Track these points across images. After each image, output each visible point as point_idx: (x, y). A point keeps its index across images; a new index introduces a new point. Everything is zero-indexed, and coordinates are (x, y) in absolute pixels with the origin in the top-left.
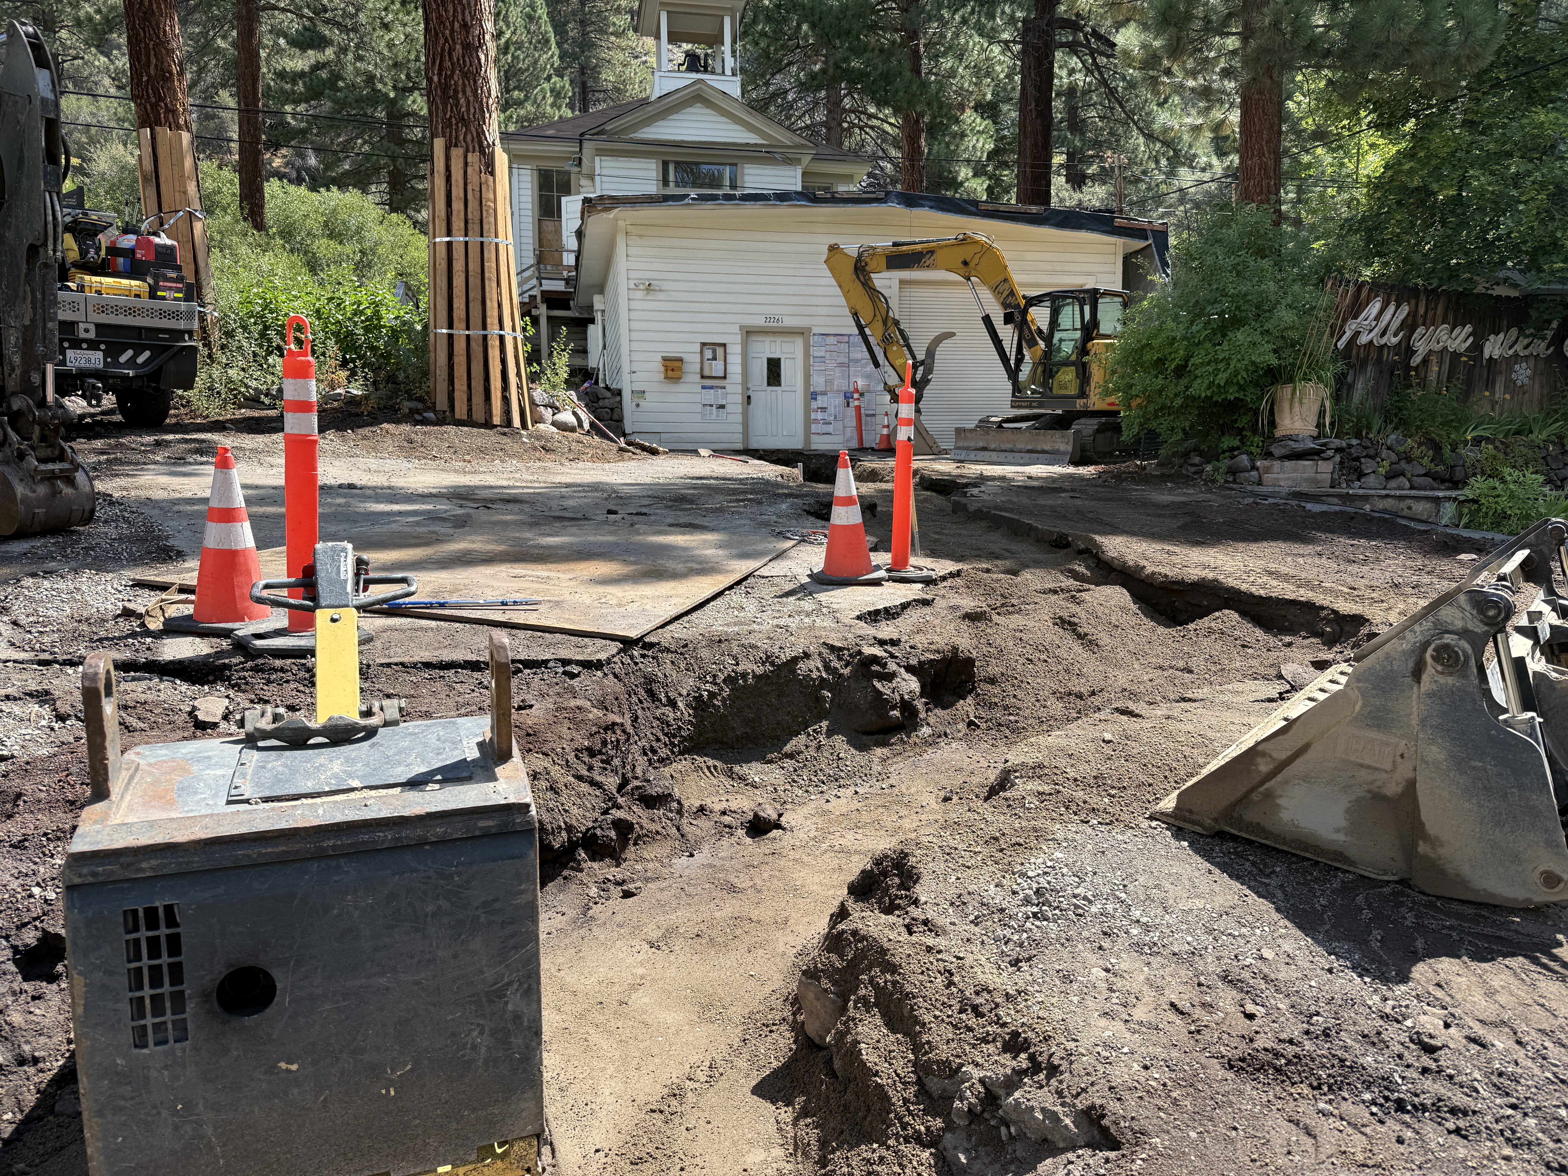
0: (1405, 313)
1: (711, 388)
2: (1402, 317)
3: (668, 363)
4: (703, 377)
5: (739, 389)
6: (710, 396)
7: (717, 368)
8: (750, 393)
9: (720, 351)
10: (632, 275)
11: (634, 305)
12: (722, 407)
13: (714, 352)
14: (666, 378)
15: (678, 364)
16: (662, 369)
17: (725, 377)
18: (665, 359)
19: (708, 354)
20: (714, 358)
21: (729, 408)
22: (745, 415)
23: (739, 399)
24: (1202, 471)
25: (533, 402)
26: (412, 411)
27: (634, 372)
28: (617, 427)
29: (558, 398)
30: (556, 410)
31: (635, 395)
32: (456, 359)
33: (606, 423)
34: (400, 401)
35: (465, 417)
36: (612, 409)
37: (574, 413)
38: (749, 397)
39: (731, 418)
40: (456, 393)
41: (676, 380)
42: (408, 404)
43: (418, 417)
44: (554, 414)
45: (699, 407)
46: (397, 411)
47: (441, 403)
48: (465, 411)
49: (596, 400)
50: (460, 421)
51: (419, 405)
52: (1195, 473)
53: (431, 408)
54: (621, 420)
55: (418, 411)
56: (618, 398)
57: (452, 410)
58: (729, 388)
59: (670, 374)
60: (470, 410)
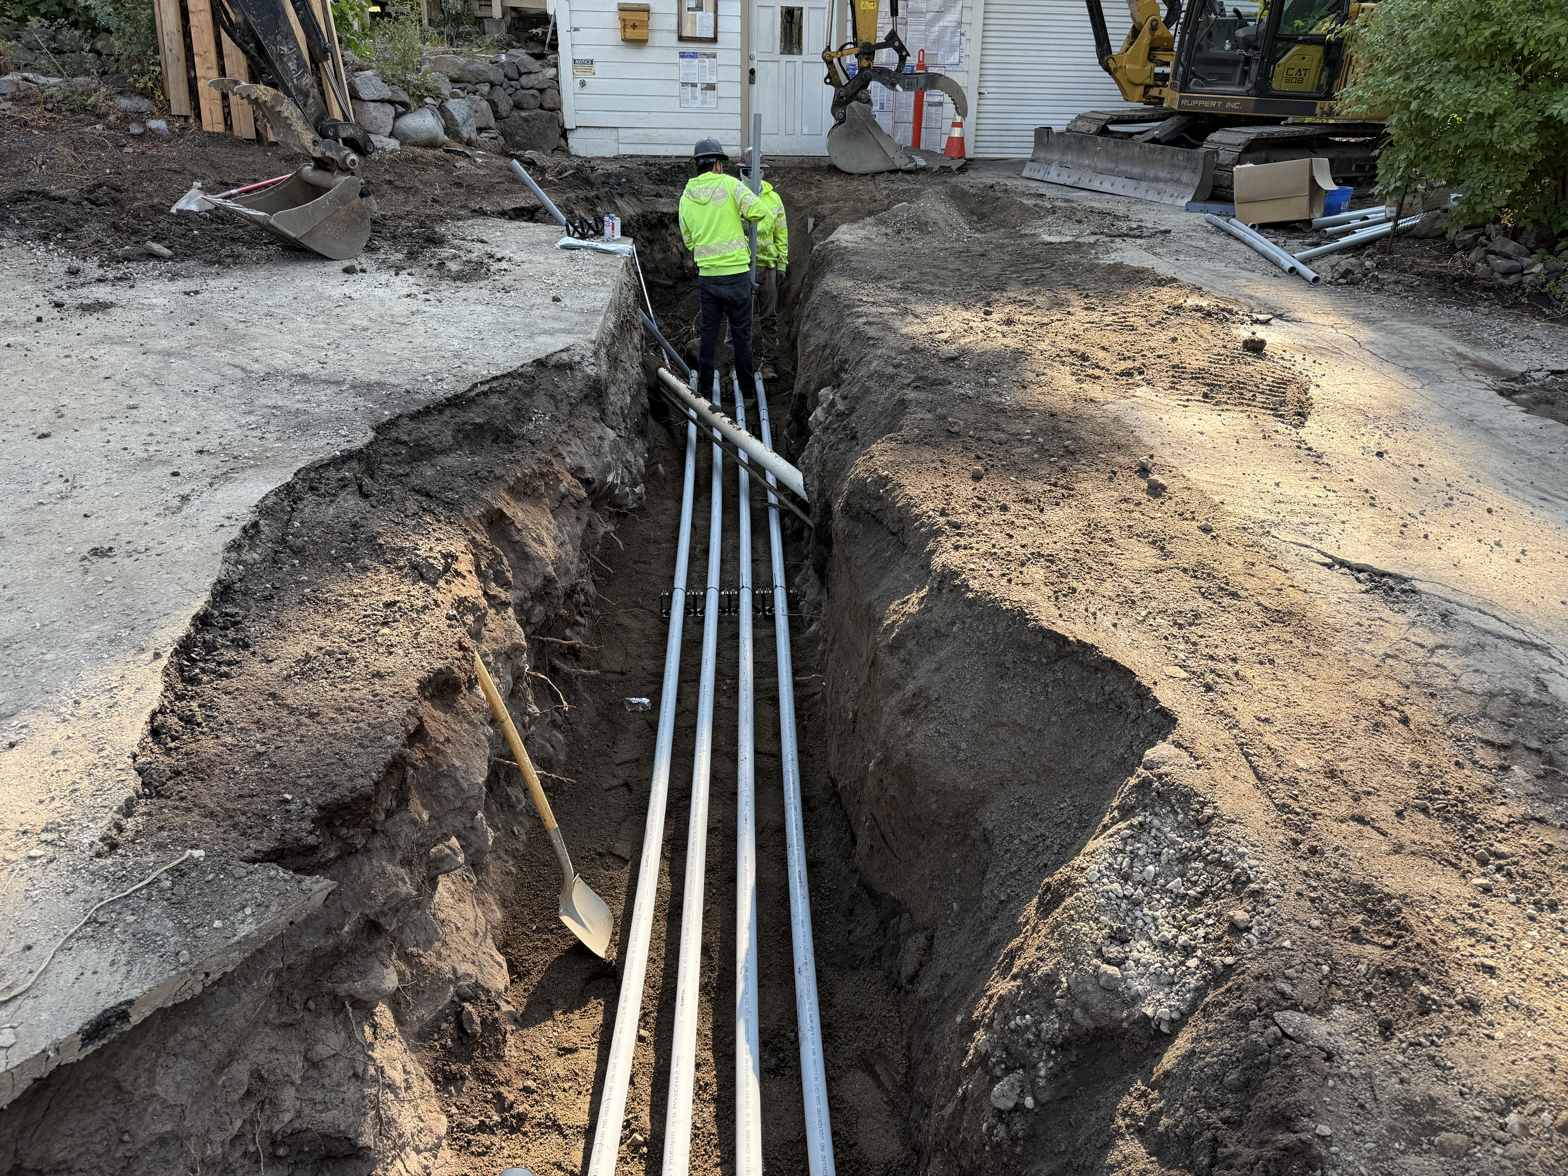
1: (694, 55)
3: (628, 16)
4: (681, 39)
5: (736, 58)
6: (694, 70)
7: (701, 23)
8: (754, 65)
12: (711, 87)
14: (625, 40)
15: (642, 16)
16: (619, 25)
17: (714, 40)
18: (623, 9)
20: (699, 7)
21: (722, 89)
22: (746, 100)
23: (736, 74)
24: (1521, 271)
25: (355, 96)
26: (126, 117)
27: (576, 29)
28: (552, 120)
29: (405, 85)
30: (402, 108)
31: (579, 67)
32: (193, 20)
33: (533, 113)
34: (109, 97)
35: (220, 128)
36: (541, 91)
37: (442, 111)
38: (752, 72)
39: (724, 106)
40: (201, 85)
41: (640, 43)
42: (124, 103)
43: (135, 129)
44: (398, 116)
45: (676, 88)
46: (101, 117)
47: (179, 103)
48: (219, 116)
49: (516, 76)
50: (212, 136)
51: (145, 105)
52: (1506, 274)
53: (164, 110)
54: (557, 109)
55: (140, 116)
56: (552, 72)
57: (198, 116)
58: (722, 57)
59: (631, 33)
60: (227, 117)
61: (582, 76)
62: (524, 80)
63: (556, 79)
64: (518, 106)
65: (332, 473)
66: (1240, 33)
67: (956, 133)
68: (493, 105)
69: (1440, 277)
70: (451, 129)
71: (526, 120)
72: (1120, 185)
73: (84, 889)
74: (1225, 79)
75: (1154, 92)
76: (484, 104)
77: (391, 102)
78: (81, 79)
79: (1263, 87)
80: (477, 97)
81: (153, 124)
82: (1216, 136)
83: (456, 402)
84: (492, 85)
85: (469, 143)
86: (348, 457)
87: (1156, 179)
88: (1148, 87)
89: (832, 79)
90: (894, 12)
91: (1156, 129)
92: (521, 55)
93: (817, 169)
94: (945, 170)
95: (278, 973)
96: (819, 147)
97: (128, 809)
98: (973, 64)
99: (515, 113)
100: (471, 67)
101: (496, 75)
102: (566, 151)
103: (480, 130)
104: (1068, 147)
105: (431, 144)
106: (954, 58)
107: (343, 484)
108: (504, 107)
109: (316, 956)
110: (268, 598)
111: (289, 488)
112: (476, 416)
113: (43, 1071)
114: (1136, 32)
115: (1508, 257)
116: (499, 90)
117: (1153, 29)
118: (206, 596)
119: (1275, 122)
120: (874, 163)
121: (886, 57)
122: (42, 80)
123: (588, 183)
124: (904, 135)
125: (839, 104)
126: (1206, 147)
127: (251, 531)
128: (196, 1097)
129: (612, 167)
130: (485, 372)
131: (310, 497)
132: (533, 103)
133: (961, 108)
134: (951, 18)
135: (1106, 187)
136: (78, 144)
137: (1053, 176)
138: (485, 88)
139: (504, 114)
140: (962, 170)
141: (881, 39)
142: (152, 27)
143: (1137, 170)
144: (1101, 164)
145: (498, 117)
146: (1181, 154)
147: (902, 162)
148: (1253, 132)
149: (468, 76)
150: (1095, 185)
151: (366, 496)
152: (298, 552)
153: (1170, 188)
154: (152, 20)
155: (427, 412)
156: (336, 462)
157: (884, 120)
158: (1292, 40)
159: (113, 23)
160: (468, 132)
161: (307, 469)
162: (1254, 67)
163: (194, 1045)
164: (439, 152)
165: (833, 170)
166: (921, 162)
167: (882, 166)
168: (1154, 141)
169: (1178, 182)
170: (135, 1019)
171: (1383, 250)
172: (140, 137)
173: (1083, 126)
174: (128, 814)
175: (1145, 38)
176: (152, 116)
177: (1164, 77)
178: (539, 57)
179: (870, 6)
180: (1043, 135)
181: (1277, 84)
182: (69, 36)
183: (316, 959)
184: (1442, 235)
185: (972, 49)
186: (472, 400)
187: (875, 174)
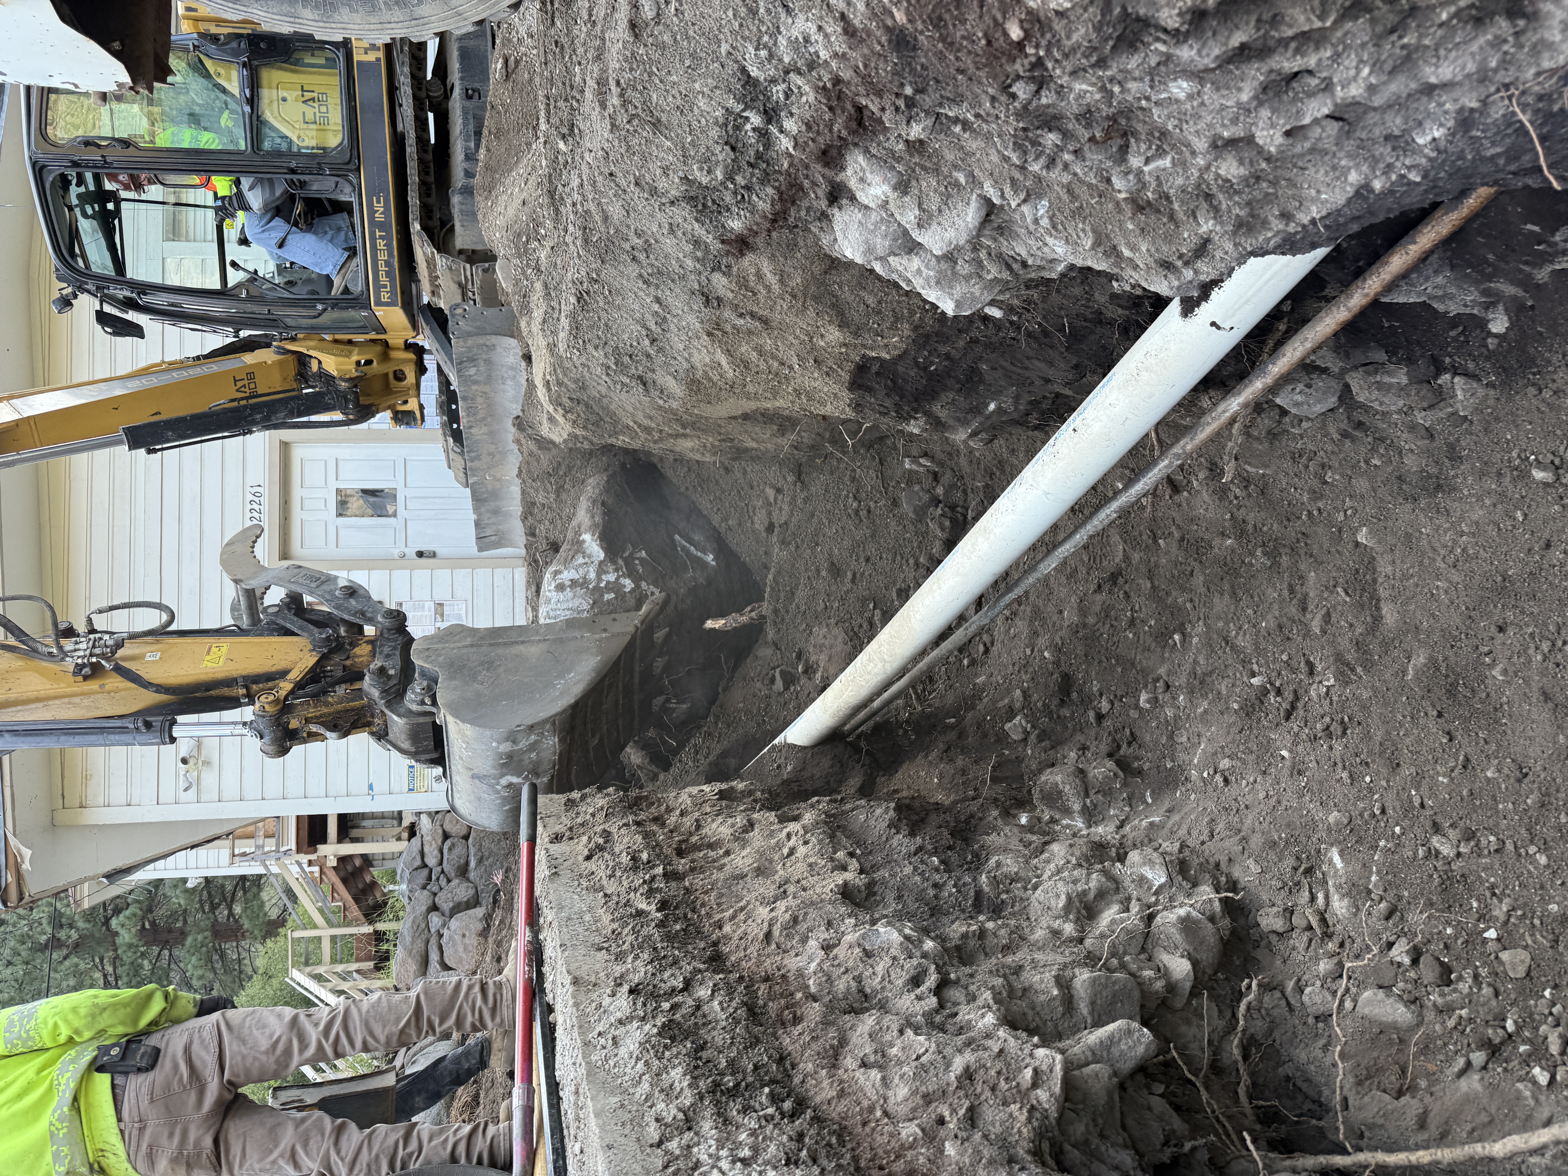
5: (401, 576)
8: (411, 552)
10: (167, 795)
12: (437, 609)
21: (441, 594)
22: (455, 562)
23: (422, 574)
27: (371, 787)
31: (417, 784)
33: (472, 850)
36: (446, 836)
38: (420, 554)
49: (425, 872)
56: (424, 820)
58: (400, 595)
62: (431, 861)
63: (432, 816)
64: (463, 871)
68: (458, 908)
71: (480, 861)
76: (454, 923)
80: (445, 932)
84: (434, 908)
99: (472, 875)
100: (408, 939)
108: (462, 892)
116: (440, 900)
132: (459, 850)
138: (436, 919)
139: (471, 892)
145: (474, 903)
149: (420, 945)
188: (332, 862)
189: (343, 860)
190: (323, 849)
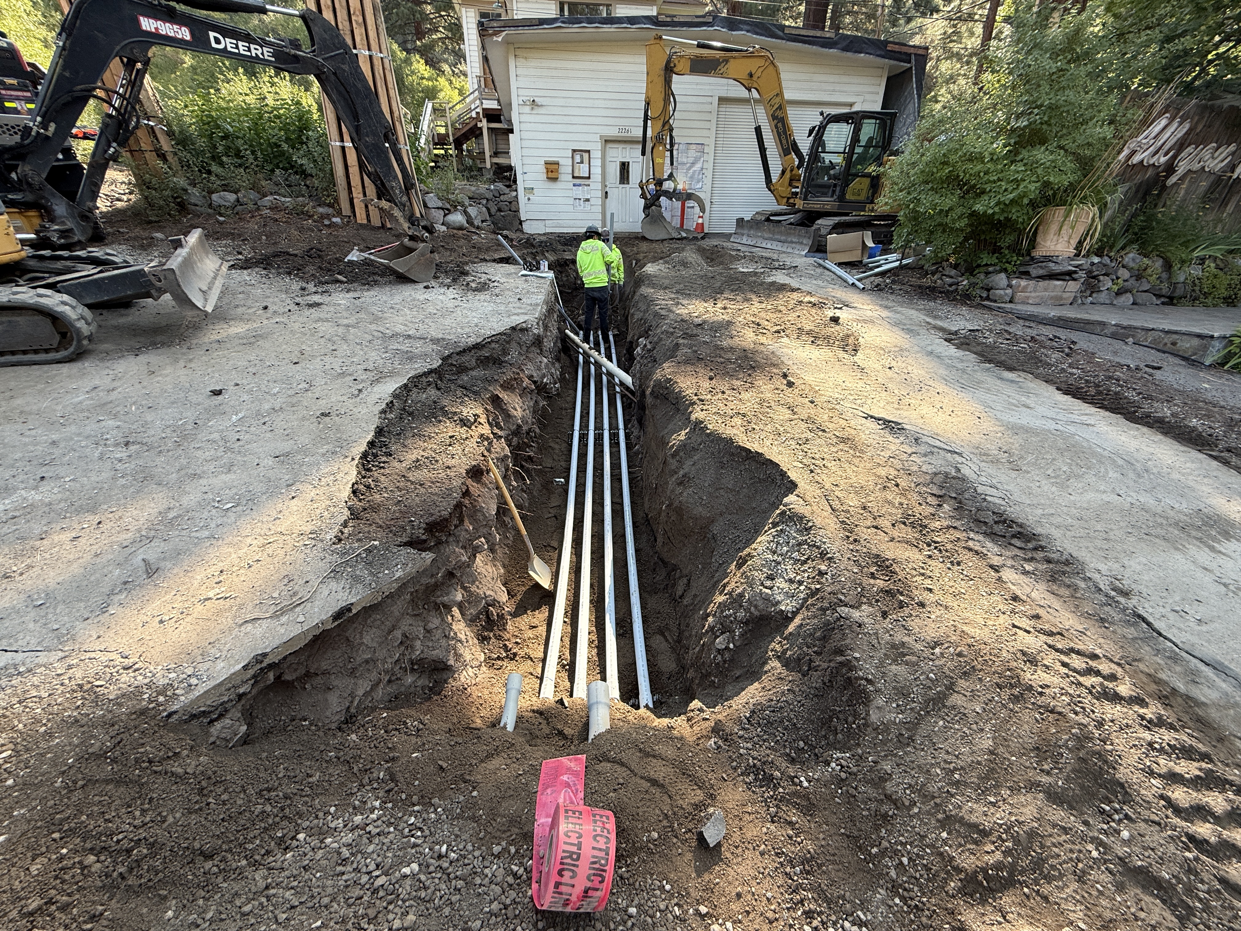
0: (1185, 130)
1: (580, 185)
2: (1179, 136)
3: (549, 166)
4: (574, 177)
5: (599, 186)
6: (580, 192)
7: (583, 170)
8: (607, 189)
9: (586, 156)
10: (521, 92)
11: (524, 118)
12: (588, 200)
13: (582, 156)
14: (548, 178)
15: (556, 166)
16: (545, 171)
17: (589, 178)
18: (546, 163)
19: (578, 158)
20: (582, 162)
21: (592, 201)
22: (604, 206)
23: (599, 194)
24: (957, 284)
25: (425, 206)
26: (322, 217)
27: (525, 173)
28: (515, 216)
29: (448, 200)
30: (447, 212)
31: (527, 191)
32: (351, 170)
33: (506, 213)
34: (314, 207)
35: (365, 222)
36: (510, 203)
37: (465, 212)
38: (606, 193)
39: (594, 209)
40: (355, 201)
41: (555, 179)
42: (321, 210)
43: (327, 222)
44: (445, 215)
45: (571, 201)
46: (311, 217)
47: (346, 209)
48: (364, 216)
49: (498, 196)
50: (361, 225)
51: (330, 211)
52: (950, 285)
53: (339, 213)
54: (517, 211)
55: (328, 216)
56: (514, 194)
57: (355, 216)
58: (592, 186)
59: (550, 174)
60: (368, 216)
61: (528, 196)
62: (502, 198)
63: (516, 197)
64: (500, 210)
65: (424, 379)
66: (832, 172)
67: (700, 221)
68: (488, 209)
69: (920, 287)
70: (470, 221)
71: (503, 216)
72: (775, 245)
73: (329, 558)
74: (824, 194)
75: (792, 201)
76: (484, 209)
77: (442, 209)
78: (301, 199)
79: (842, 198)
80: (481, 206)
81: (334, 220)
82: (819, 222)
83: (477, 346)
84: (488, 200)
85: (478, 228)
86: (431, 372)
87: (792, 242)
88: (789, 198)
89: (643, 196)
90: (672, 164)
91: (792, 218)
92: (500, 185)
93: (637, 238)
94: (695, 238)
95: (412, 593)
96: (637, 228)
97: (345, 524)
98: (708, 187)
99: (498, 213)
100: (478, 192)
101: (489, 195)
102: (521, 231)
103: (483, 221)
104: (751, 227)
105: (461, 228)
106: (699, 185)
107: (429, 384)
108: (493, 210)
109: (427, 587)
110: (400, 434)
111: (405, 385)
112: (486, 353)
113: (317, 632)
114: (783, 172)
115: (951, 277)
116: (490, 202)
117: (792, 170)
118: (373, 433)
119: (847, 214)
120: (663, 235)
121: (668, 185)
122: (283, 199)
123: (533, 246)
124: (676, 222)
125: (646, 207)
126: (815, 227)
127: (390, 405)
128: (380, 644)
129: (543, 238)
130: (489, 333)
131: (415, 390)
132: (506, 208)
133: (703, 210)
134: (698, 166)
135: (769, 246)
136: (301, 229)
137: (744, 241)
138: (484, 202)
139: (493, 214)
140: (703, 238)
141: (666, 177)
142: (332, 174)
143: (783, 238)
144: (766, 235)
145: (490, 215)
146: (803, 230)
147: (675, 235)
148: (837, 219)
149: (476, 196)
150: (764, 245)
151: (439, 389)
152: (411, 414)
153: (798, 246)
154: (332, 170)
155: (464, 351)
156: (426, 374)
157: (667, 215)
158: (856, 175)
159: (314, 172)
160: (477, 222)
161: (413, 377)
162: (838, 189)
163: (379, 622)
164: (465, 232)
165: (644, 238)
166: (684, 235)
167: (666, 237)
168: (791, 224)
169: (802, 243)
170: (354, 611)
171: (895, 275)
172: (329, 226)
173: (759, 218)
174: (345, 527)
175: (788, 175)
176: (334, 216)
177: (797, 193)
178: (509, 186)
179: (661, 161)
180: (740, 222)
181: (849, 196)
182: (295, 178)
183: (427, 588)
184: (922, 268)
185: (708, 181)
186: (484, 346)
187: (663, 241)
188: (479, 125)
189: (481, 129)
190: (484, 121)
